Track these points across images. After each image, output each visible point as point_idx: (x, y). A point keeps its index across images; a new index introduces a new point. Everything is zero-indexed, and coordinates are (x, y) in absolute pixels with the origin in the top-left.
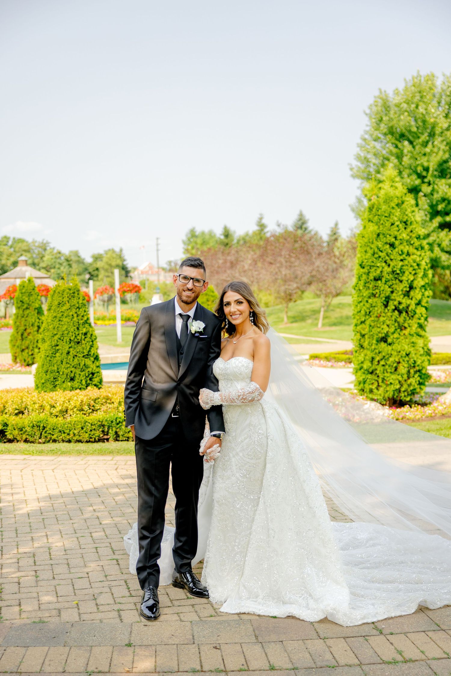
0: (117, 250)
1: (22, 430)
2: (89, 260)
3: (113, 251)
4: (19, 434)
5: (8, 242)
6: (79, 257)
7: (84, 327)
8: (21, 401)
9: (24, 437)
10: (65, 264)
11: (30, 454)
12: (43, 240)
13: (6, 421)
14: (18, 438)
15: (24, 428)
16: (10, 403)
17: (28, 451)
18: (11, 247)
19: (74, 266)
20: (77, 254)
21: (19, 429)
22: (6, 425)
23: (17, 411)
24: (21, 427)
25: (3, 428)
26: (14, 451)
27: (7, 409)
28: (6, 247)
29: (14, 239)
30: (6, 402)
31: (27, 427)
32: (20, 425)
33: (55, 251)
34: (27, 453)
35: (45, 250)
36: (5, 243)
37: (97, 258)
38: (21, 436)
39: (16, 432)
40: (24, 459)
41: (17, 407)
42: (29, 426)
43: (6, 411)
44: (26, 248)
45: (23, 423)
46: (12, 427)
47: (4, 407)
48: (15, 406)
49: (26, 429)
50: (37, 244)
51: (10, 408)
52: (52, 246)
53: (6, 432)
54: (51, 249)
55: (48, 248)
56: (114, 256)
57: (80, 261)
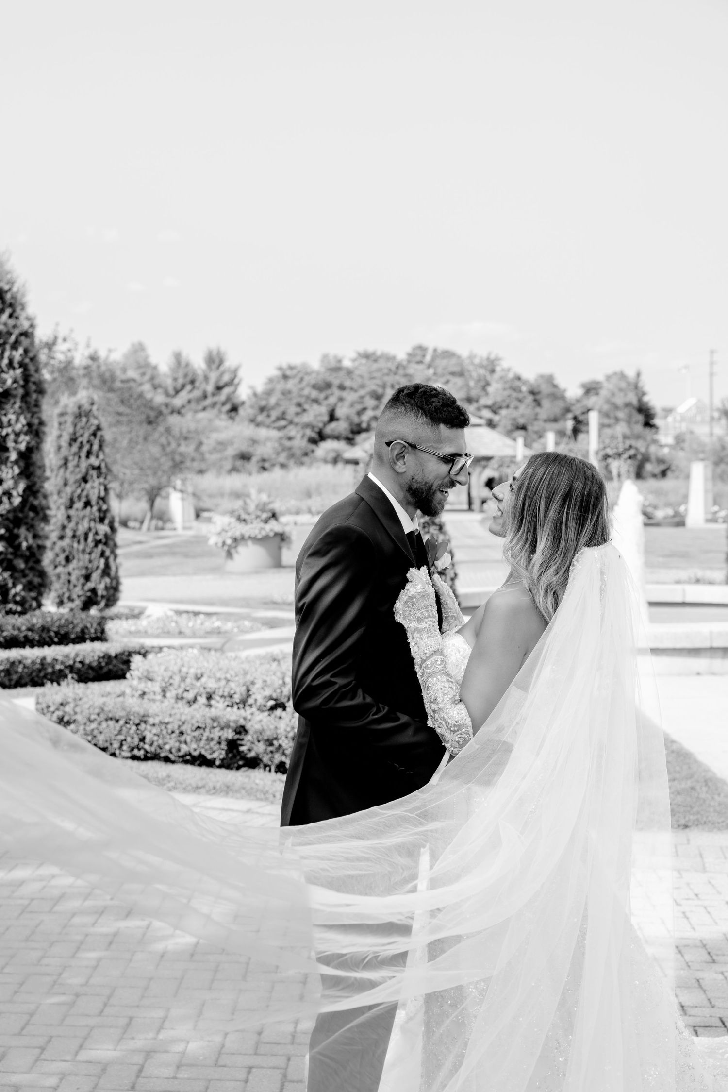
0: (631, 374)
1: (271, 744)
2: (573, 391)
3: (622, 376)
4: (265, 752)
5: (424, 356)
6: (555, 386)
7: (428, 532)
8: (281, 682)
9: (278, 758)
10: (530, 398)
11: (267, 799)
12: (490, 354)
13: (242, 722)
14: (266, 759)
15: (276, 739)
16: (259, 684)
17: (265, 793)
18: (429, 366)
19: (546, 403)
20: (549, 380)
21: (268, 740)
22: (241, 730)
23: (272, 703)
24: (271, 738)
25: (237, 736)
26: (237, 791)
27: (253, 697)
28: (421, 367)
29: (435, 350)
30: (253, 683)
31: (283, 738)
32: (268, 734)
33: (511, 375)
34: (262, 796)
35: (493, 371)
36: (418, 358)
37: (591, 389)
38: (270, 755)
39: (260, 748)
40: (249, 811)
41: (274, 696)
42: (287, 737)
43: (251, 701)
44: (456, 369)
45: (276, 728)
46: (255, 736)
47: (248, 691)
48: (268, 692)
49: (280, 742)
50: (477, 361)
51: (259, 696)
52: (505, 364)
53: (242, 745)
54: (503, 370)
55: (498, 369)
56: (623, 385)
57: (557, 395)
